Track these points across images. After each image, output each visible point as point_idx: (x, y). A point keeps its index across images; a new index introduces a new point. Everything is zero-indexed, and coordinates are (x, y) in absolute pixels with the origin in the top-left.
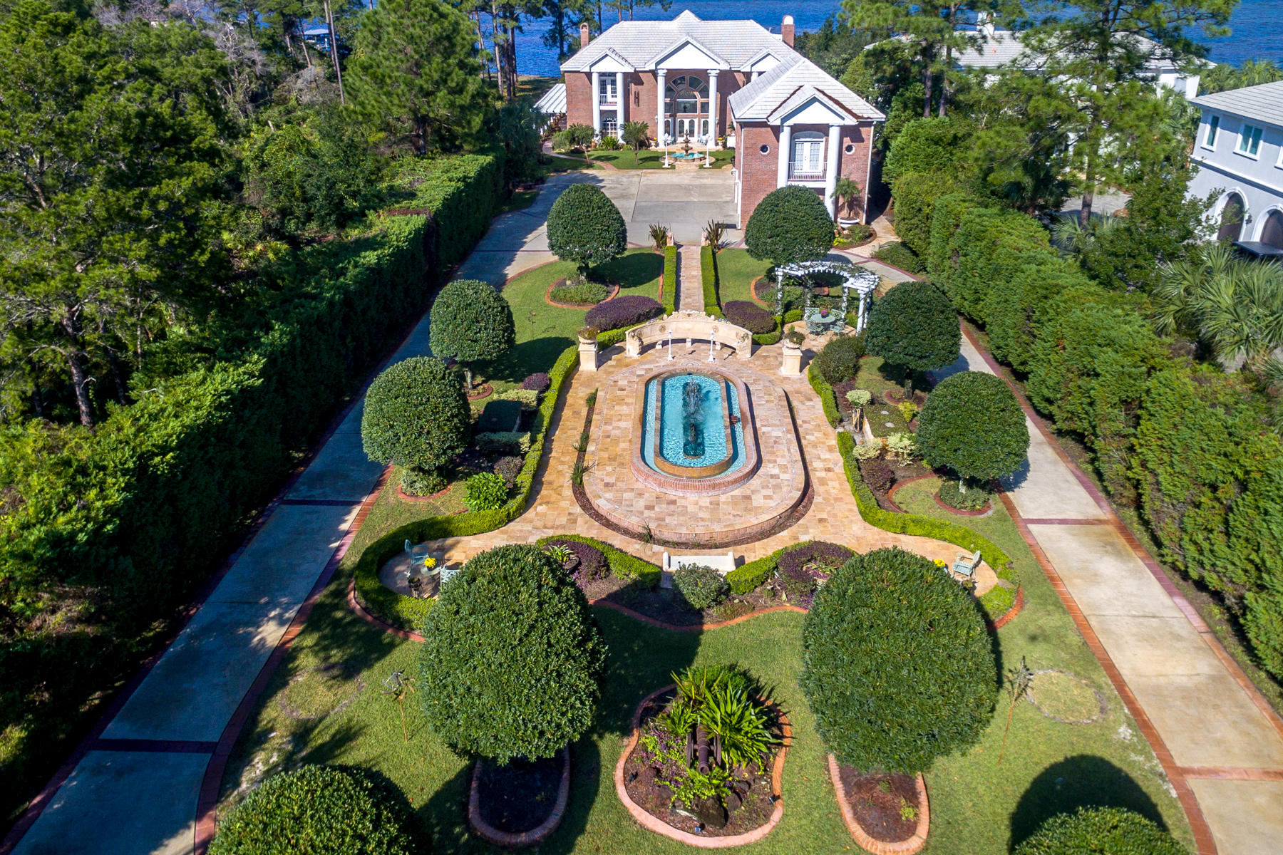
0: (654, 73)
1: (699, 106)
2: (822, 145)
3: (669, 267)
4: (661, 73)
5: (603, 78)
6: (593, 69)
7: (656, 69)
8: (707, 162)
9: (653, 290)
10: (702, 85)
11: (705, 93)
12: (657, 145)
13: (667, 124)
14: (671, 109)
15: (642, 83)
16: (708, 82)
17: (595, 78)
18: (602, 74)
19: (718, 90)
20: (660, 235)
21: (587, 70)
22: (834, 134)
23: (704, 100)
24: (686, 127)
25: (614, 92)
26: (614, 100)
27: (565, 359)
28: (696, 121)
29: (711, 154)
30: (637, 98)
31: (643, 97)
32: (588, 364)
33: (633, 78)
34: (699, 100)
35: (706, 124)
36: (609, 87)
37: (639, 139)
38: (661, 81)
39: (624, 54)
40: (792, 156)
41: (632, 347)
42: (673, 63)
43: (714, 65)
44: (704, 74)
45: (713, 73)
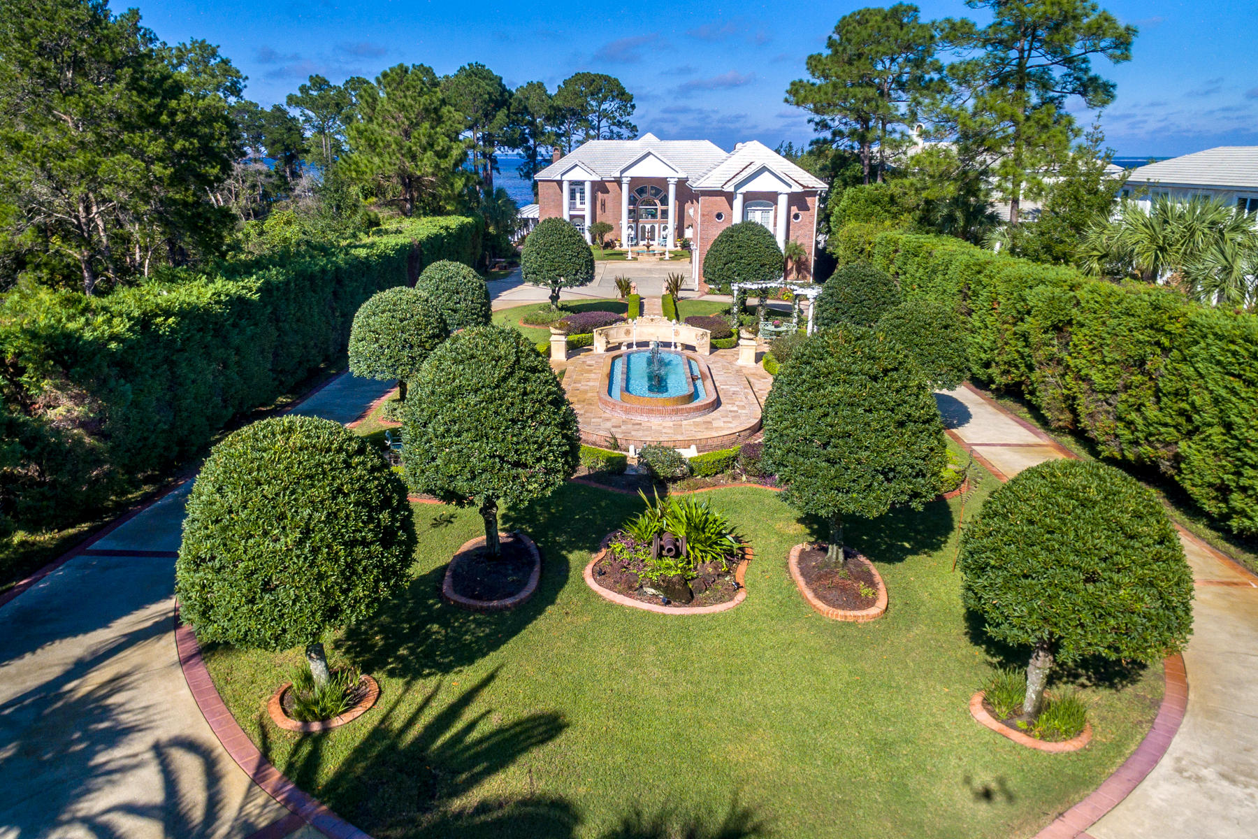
0: (618, 182)
1: (659, 212)
2: (772, 213)
3: (632, 306)
4: (625, 180)
5: (573, 187)
6: (566, 178)
7: (621, 177)
8: (666, 256)
10: (662, 194)
11: (664, 201)
12: (621, 245)
14: (635, 216)
15: (607, 192)
16: (667, 191)
17: (566, 186)
18: (572, 183)
19: (677, 198)
21: (558, 178)
22: (783, 201)
23: (664, 207)
24: (648, 231)
25: (582, 198)
26: (582, 206)
28: (657, 226)
29: (670, 252)
30: (603, 205)
31: (609, 205)
32: (558, 354)
33: (600, 187)
34: (660, 207)
35: (665, 230)
36: (578, 195)
38: (625, 188)
39: (592, 164)
41: (599, 345)
42: (636, 172)
43: (672, 174)
44: (664, 181)
45: (673, 181)
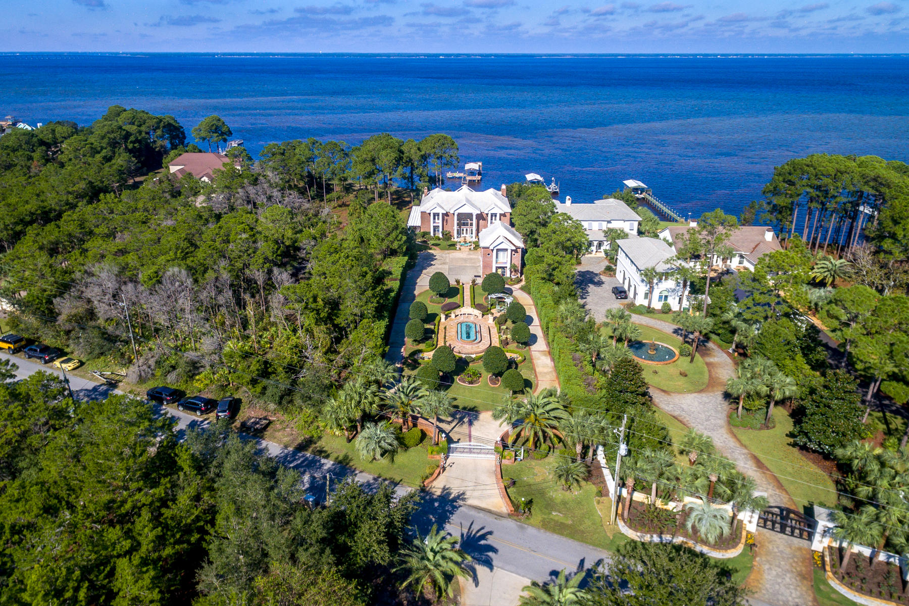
0: (453, 214)
1: (469, 224)
2: (506, 254)
3: (461, 292)
4: (456, 214)
5: (434, 215)
6: (431, 212)
8: (472, 247)
9: (456, 300)
10: (470, 217)
11: (472, 220)
12: (454, 239)
13: (458, 230)
14: (459, 225)
15: (449, 217)
16: (473, 217)
19: (476, 220)
20: (458, 282)
22: (509, 251)
24: (465, 232)
26: (438, 222)
28: (468, 229)
29: (473, 243)
31: (449, 222)
35: (472, 230)
36: (437, 218)
37: (447, 236)
39: (442, 205)
40: (497, 257)
41: (453, 316)
43: (475, 211)
45: (475, 214)
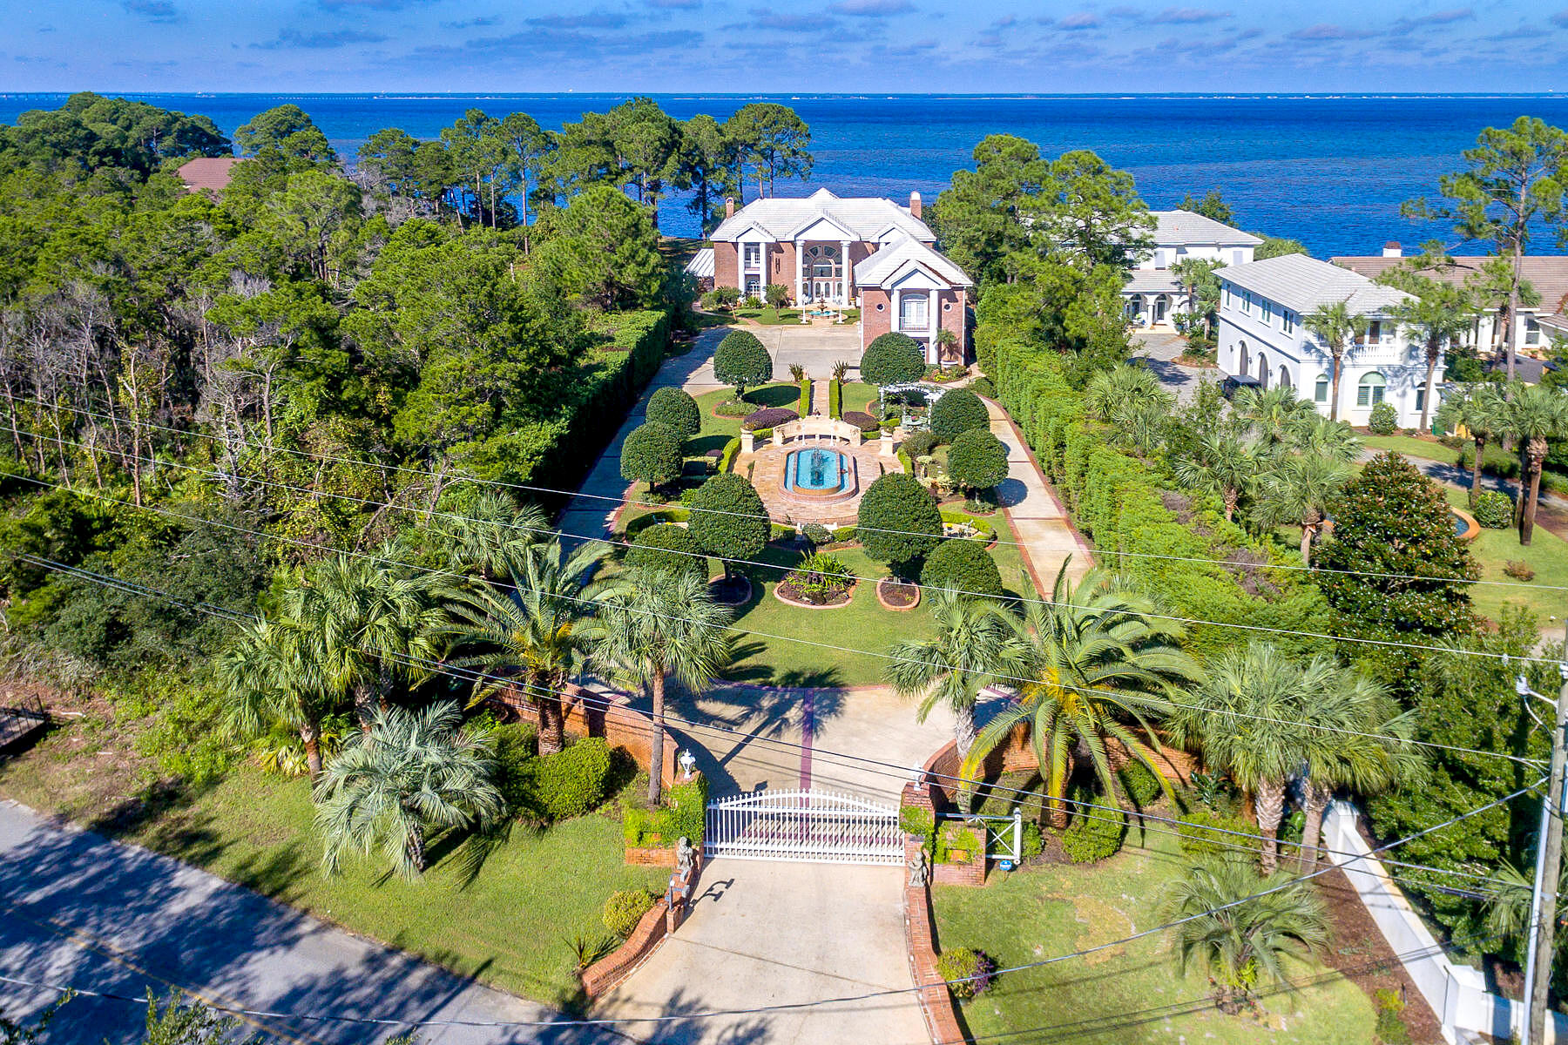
0: (793, 244)
1: (833, 271)
2: (925, 305)
3: (804, 394)
5: (748, 247)
6: (739, 240)
7: (795, 240)
8: (840, 319)
9: (791, 407)
10: (837, 252)
11: (838, 261)
12: (796, 305)
13: (805, 286)
14: (808, 273)
15: (782, 252)
16: (841, 251)
17: (741, 248)
18: (746, 244)
19: (850, 258)
20: (797, 372)
21: (734, 240)
22: (934, 296)
23: (838, 266)
24: (823, 289)
25: (757, 258)
26: (757, 265)
27: (731, 445)
28: (831, 283)
29: (843, 312)
30: (778, 264)
31: (783, 264)
32: (747, 447)
33: (775, 247)
34: (834, 266)
35: (840, 286)
36: (753, 255)
37: (780, 300)
38: (799, 250)
39: (767, 227)
40: (902, 313)
41: (777, 439)
42: (813, 235)
43: (848, 238)
44: (838, 244)
45: (845, 244)
